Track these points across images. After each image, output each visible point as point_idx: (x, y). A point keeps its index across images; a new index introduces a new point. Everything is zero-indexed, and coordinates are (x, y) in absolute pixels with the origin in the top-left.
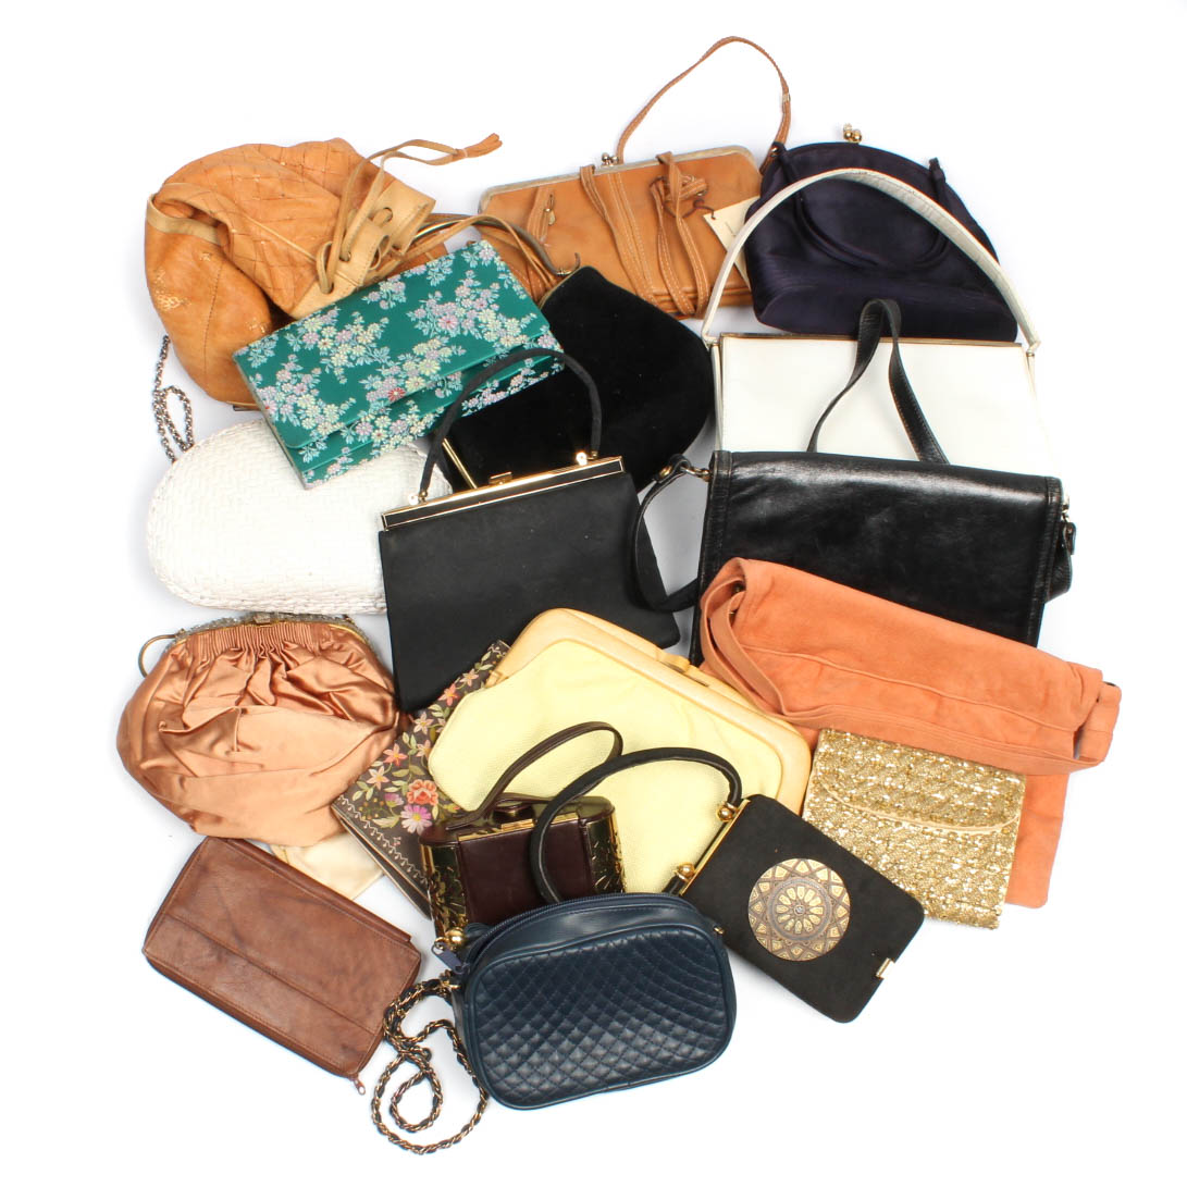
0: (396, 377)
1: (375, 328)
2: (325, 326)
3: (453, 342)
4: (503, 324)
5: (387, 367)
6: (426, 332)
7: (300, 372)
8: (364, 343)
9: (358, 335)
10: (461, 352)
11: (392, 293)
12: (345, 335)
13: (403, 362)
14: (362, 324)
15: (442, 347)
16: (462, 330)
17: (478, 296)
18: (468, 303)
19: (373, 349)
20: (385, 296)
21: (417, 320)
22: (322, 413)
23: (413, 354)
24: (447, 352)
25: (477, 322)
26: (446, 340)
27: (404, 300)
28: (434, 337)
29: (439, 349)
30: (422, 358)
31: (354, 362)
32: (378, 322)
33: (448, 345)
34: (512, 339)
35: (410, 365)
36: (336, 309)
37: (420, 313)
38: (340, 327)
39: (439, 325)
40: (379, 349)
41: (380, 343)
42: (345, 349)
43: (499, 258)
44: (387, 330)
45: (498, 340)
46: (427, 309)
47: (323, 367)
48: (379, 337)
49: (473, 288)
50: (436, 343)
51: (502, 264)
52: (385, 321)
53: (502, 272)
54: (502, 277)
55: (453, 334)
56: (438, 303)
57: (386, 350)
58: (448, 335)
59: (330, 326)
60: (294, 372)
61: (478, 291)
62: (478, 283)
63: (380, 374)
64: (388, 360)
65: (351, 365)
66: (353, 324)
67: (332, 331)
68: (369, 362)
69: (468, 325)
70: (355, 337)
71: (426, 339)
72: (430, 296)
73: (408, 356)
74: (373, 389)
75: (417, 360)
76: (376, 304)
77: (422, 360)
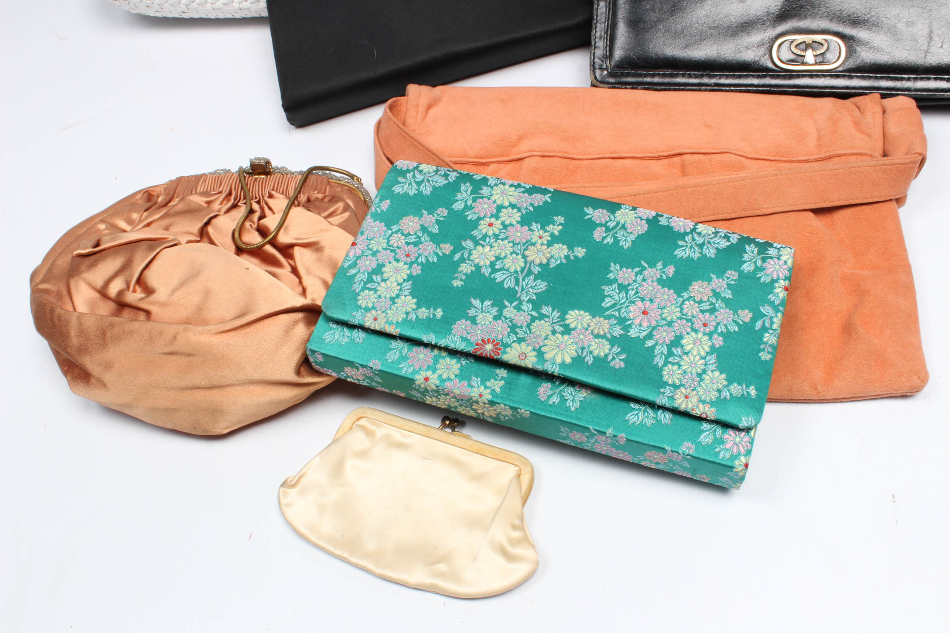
0: (513, 328)
1: (560, 251)
2: (513, 206)
3: (624, 342)
4: (704, 371)
5: (518, 308)
6: (607, 303)
7: (430, 234)
8: (530, 259)
9: (534, 244)
10: (618, 363)
11: (624, 227)
12: (520, 233)
13: (542, 317)
14: (552, 235)
15: (604, 337)
16: (650, 336)
17: (713, 311)
18: (690, 308)
19: (530, 272)
20: (611, 224)
21: (615, 280)
22: (392, 299)
23: (562, 318)
24: (601, 348)
25: (677, 342)
26: (618, 331)
27: (626, 245)
28: (608, 318)
29: (597, 336)
30: (567, 330)
31: (494, 271)
32: (571, 248)
33: (613, 341)
34: (694, 400)
35: (543, 327)
36: (547, 198)
37: (625, 275)
38: (526, 221)
39: (631, 308)
40: (535, 279)
41: (545, 272)
42: (503, 248)
43: (787, 283)
44: (571, 263)
45: (676, 387)
46: (640, 278)
47: (458, 248)
48: (553, 264)
49: (716, 294)
50: (603, 326)
51: (782, 294)
52: (580, 252)
53: (771, 304)
54: (766, 310)
55: (633, 333)
56: (660, 281)
57: (542, 286)
58: (627, 328)
59: (519, 210)
60: (424, 229)
61: (719, 304)
62: (729, 295)
63: (502, 307)
64: (530, 301)
65: (486, 271)
66: (543, 228)
67: (513, 217)
68: (509, 284)
69: (665, 336)
70: (531, 243)
71: (596, 310)
72: (659, 265)
73: (556, 314)
74: (473, 320)
75: (559, 328)
76: (592, 225)
77: (563, 333)
